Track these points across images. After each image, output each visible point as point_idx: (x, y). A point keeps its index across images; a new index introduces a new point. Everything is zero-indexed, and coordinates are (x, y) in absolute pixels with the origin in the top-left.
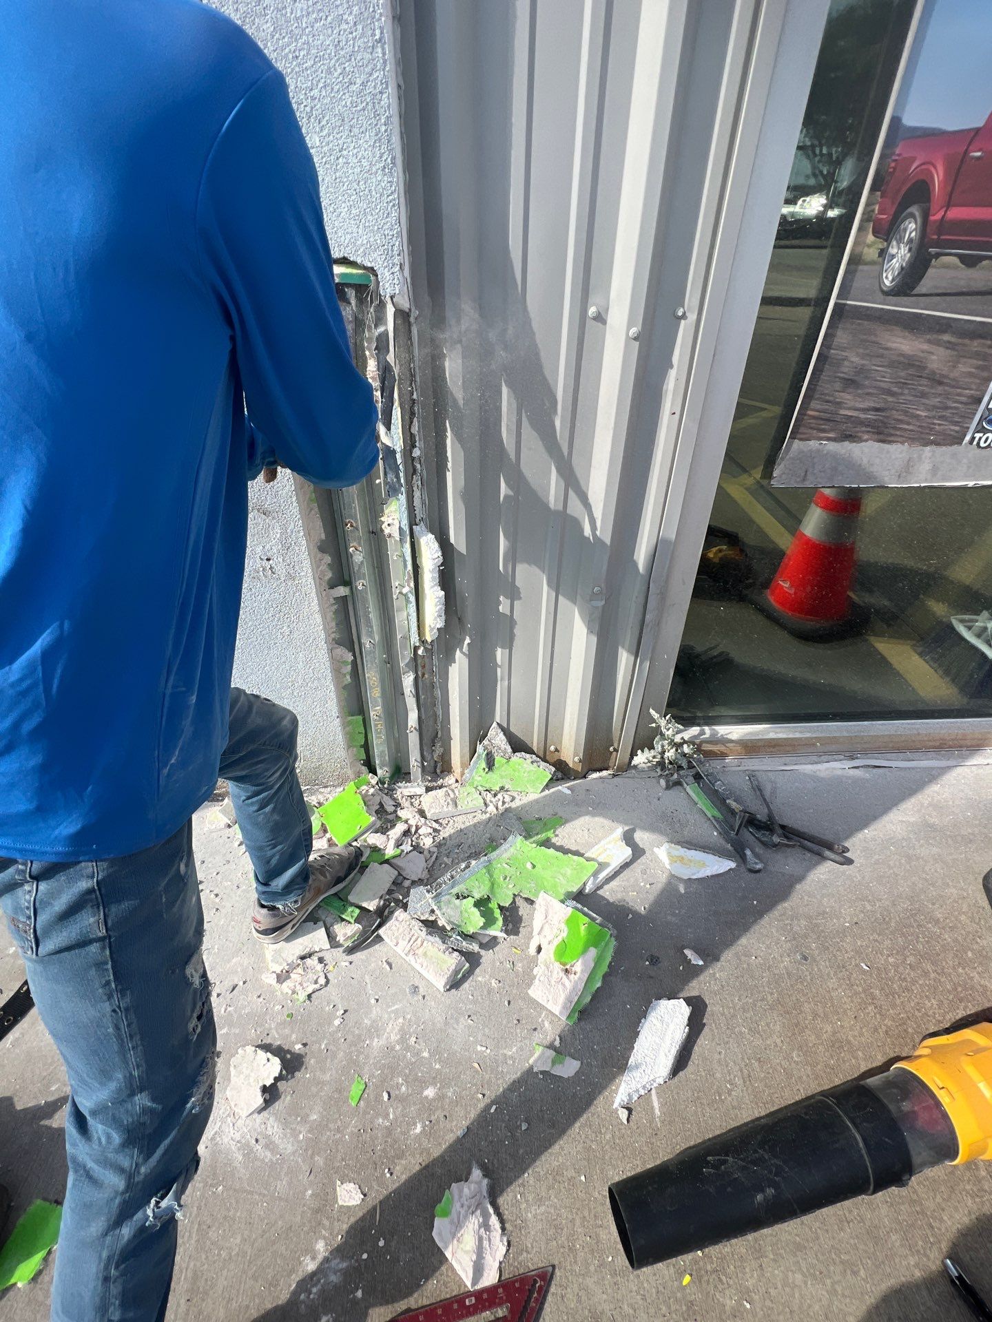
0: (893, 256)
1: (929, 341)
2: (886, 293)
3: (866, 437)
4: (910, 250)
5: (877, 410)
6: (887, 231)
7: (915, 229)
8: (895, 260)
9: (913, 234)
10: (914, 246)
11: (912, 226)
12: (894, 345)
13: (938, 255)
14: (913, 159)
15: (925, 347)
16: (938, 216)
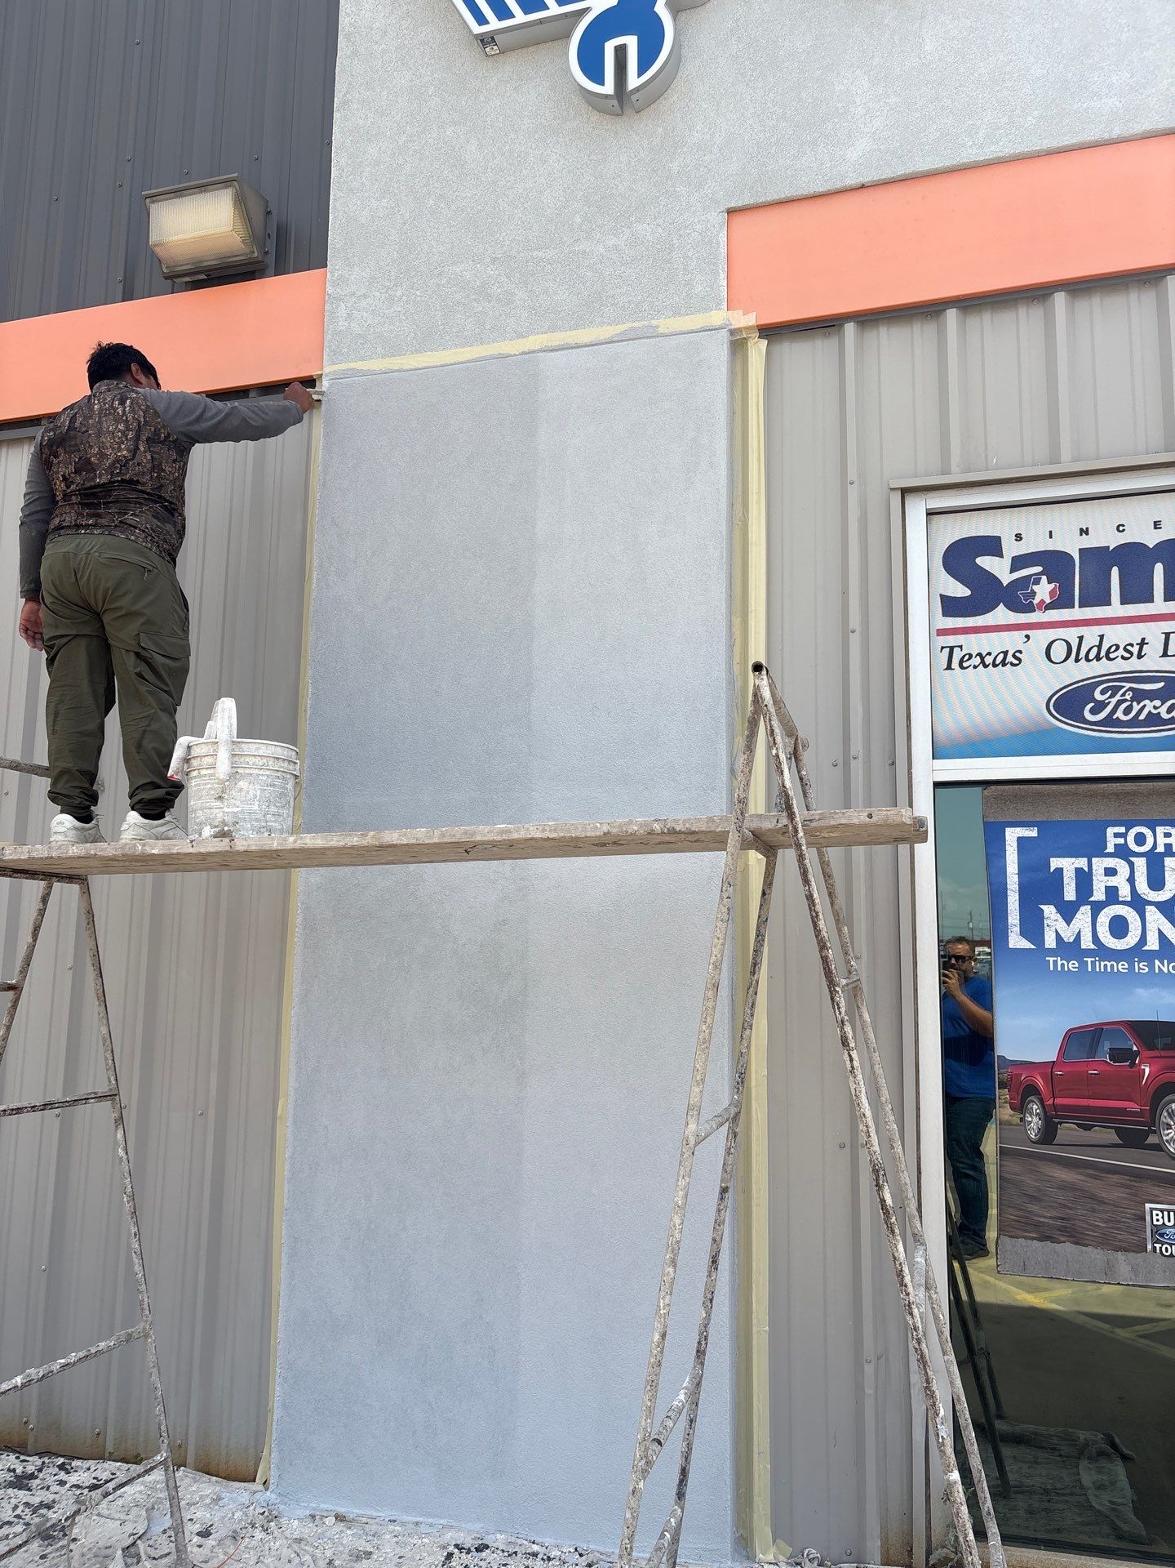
0: (1031, 1122)
1: (1080, 1174)
2: (1034, 1143)
3: (1063, 1239)
4: (1040, 1119)
5: (1063, 1219)
6: (1020, 1107)
7: (1038, 1108)
8: (1032, 1124)
9: (1038, 1111)
10: (1042, 1116)
11: (1035, 1107)
12: (1055, 1175)
13: (1061, 1123)
14: (1022, 1074)
15: (1079, 1177)
16: (1051, 1102)
